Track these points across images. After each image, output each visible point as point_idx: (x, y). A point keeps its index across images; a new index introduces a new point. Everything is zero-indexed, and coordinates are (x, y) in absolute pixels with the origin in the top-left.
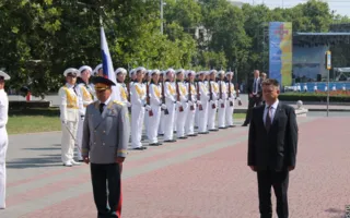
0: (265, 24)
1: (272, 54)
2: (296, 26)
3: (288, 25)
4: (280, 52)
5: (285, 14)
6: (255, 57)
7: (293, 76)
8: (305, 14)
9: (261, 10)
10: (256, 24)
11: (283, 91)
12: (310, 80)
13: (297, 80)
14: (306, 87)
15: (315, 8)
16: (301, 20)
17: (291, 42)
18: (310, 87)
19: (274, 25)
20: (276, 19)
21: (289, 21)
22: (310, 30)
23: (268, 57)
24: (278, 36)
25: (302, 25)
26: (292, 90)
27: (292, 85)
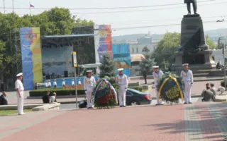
0: (16, 30)
1: (24, 55)
2: (43, 30)
3: (36, 30)
4: (31, 54)
5: (33, 21)
6: (9, 59)
7: (44, 74)
8: (50, 20)
9: (12, 18)
10: (8, 29)
11: (36, 88)
12: (58, 77)
13: (47, 77)
14: (55, 83)
15: (58, 14)
16: (47, 25)
17: (40, 44)
18: (59, 83)
19: (24, 30)
20: (26, 25)
21: (37, 26)
22: (55, 33)
23: (20, 58)
24: (28, 40)
25: (48, 29)
26: (43, 86)
27: (43, 82)
